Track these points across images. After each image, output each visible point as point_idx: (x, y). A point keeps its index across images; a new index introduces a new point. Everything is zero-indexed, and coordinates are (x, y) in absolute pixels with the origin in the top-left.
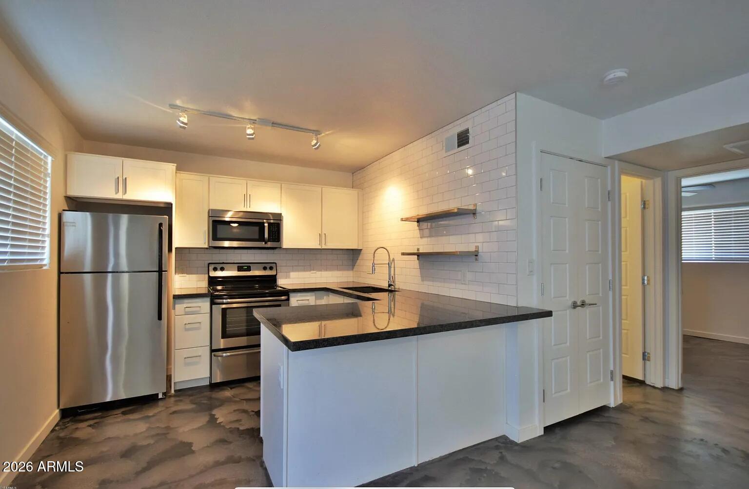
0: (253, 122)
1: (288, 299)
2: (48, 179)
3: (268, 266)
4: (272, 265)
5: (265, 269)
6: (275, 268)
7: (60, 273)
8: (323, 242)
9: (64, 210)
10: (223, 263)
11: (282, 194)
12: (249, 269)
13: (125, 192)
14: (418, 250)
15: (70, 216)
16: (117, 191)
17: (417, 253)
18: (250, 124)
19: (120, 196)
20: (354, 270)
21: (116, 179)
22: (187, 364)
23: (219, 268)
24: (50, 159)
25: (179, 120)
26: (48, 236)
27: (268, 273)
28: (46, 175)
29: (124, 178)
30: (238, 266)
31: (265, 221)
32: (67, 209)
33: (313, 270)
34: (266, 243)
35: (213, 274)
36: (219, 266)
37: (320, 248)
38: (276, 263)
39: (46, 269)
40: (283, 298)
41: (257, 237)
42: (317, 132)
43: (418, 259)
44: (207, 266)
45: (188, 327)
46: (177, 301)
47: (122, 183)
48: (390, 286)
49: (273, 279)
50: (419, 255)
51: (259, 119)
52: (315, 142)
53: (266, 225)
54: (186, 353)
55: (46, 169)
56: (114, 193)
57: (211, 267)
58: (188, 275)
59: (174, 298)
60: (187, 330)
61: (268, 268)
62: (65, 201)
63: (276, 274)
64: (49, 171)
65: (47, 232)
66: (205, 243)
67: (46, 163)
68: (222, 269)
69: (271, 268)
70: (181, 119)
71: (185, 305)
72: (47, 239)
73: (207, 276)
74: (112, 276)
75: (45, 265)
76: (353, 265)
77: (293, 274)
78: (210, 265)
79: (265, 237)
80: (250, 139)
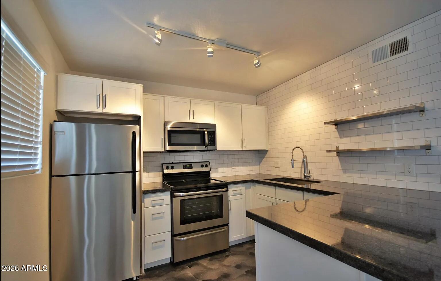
0: (213, 42)
1: (227, 190)
2: (41, 92)
3: (204, 164)
4: (206, 163)
5: (202, 166)
6: (209, 166)
7: (51, 176)
8: (244, 146)
9: (55, 121)
10: (173, 163)
11: (215, 109)
12: (191, 167)
13: (105, 107)
14: (338, 147)
15: (60, 126)
16: (98, 107)
17: (336, 150)
18: (210, 44)
19: (100, 110)
20: (260, 165)
21: (97, 96)
22: (154, 248)
23: (170, 167)
24: (42, 74)
25: (155, 37)
26: (40, 143)
27: (204, 169)
28: (39, 87)
29: (104, 95)
30: (183, 165)
31: (205, 130)
32: (57, 120)
33: (234, 166)
34: (206, 147)
35: (166, 171)
36: (170, 166)
37: (242, 149)
38: (209, 162)
39: (40, 174)
40: (224, 189)
41: (199, 142)
42: (258, 53)
43: (337, 155)
44: (161, 165)
45: (156, 217)
46: (146, 195)
47: (102, 99)
48: (305, 177)
49: (208, 173)
50: (339, 152)
51: (218, 39)
52: (257, 61)
53: (206, 133)
54: (153, 239)
55: (39, 82)
56: (96, 107)
57: (165, 166)
58: (147, 173)
59: (143, 193)
60: (154, 219)
61: (204, 166)
62: (56, 114)
63: (210, 170)
64: (42, 84)
65: (40, 139)
66: (162, 148)
67: (39, 77)
68: (173, 168)
69: (206, 166)
70: (157, 36)
71: (152, 199)
72: (40, 146)
73: (161, 173)
74: (95, 177)
75: (38, 170)
76: (260, 162)
77: (220, 170)
78: (164, 165)
79: (206, 142)
80: (209, 56)
